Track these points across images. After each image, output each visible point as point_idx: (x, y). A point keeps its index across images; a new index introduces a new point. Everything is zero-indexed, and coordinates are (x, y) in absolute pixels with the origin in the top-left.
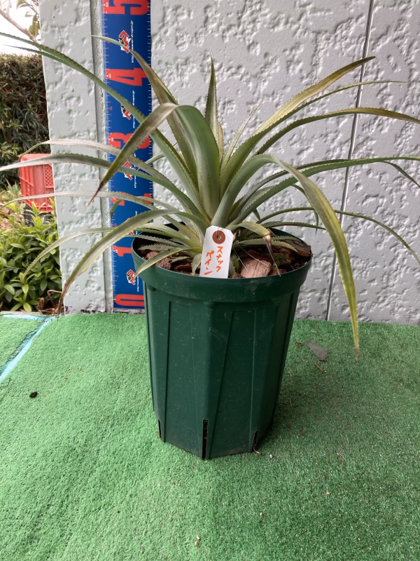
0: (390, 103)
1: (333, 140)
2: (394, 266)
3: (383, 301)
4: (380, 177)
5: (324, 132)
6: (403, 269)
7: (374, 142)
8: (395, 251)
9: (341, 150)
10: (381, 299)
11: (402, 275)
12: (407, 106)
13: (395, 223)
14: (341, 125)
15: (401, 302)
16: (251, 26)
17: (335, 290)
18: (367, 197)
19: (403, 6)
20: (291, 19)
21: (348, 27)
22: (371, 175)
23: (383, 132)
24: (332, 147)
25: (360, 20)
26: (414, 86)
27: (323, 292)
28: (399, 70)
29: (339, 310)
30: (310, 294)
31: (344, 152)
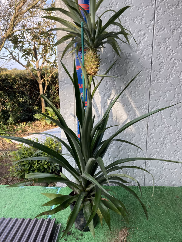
0: (157, 124)
1: (142, 134)
2: (163, 168)
3: (161, 179)
4: (156, 144)
5: (139, 132)
6: (166, 169)
7: (154, 134)
8: (163, 164)
9: (144, 137)
10: (161, 178)
11: (166, 171)
12: (162, 125)
13: (162, 156)
14: (144, 130)
15: (167, 179)
16: (117, 107)
17: (146, 176)
18: (153, 149)
19: (158, 101)
20: (128, 105)
21: (144, 106)
22: (154, 143)
23: (156, 132)
24: (142, 136)
25: (146, 104)
26: (163, 120)
27: (143, 177)
28: (158, 116)
29: (148, 182)
30: (139, 178)
31: (145, 137)
